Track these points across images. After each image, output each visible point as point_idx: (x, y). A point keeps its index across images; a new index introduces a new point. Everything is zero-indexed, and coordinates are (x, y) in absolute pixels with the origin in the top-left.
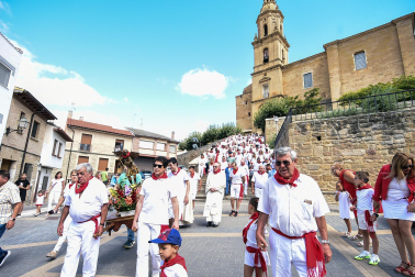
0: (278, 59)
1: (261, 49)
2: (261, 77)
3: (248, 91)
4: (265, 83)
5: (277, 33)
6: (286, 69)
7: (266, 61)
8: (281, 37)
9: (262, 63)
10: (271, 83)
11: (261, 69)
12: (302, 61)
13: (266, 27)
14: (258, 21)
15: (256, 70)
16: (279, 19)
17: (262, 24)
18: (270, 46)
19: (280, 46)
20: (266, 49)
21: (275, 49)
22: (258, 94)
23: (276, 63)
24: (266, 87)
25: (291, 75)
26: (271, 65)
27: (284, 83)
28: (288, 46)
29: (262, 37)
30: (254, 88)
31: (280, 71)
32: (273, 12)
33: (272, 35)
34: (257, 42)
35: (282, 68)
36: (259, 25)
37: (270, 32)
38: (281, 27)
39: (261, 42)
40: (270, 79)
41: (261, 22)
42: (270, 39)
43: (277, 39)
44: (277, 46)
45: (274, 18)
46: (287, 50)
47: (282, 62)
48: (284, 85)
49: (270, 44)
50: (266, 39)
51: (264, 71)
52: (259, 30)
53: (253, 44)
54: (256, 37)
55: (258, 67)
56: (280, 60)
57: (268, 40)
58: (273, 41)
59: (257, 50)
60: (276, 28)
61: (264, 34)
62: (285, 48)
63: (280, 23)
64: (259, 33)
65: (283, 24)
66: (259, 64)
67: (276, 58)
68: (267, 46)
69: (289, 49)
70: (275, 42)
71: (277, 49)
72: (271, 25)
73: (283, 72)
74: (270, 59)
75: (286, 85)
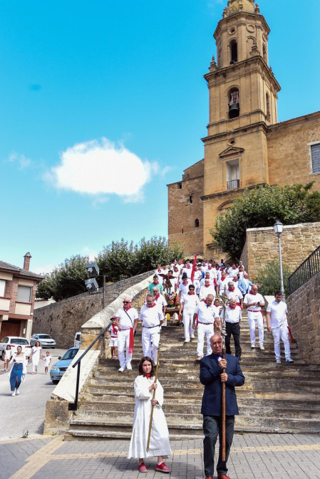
0: (259, 112)
1: (224, 88)
2: (223, 146)
3: (196, 174)
4: (232, 158)
5: (257, 60)
6: (274, 132)
7: (234, 113)
8: (264, 67)
9: (225, 117)
10: (244, 160)
11: (223, 129)
12: (306, 118)
13: (234, 46)
14: (217, 33)
15: (214, 132)
16: (261, 33)
17: (226, 38)
18: (243, 83)
19: (264, 86)
20: (234, 90)
21: (254, 91)
22: (217, 180)
23: (254, 119)
24: (233, 167)
25: (286, 145)
26: (243, 122)
27: (271, 161)
28: (276, 87)
29: (226, 64)
30: (207, 168)
31: (263, 135)
32: (249, 16)
33: (247, 63)
34: (216, 75)
35: (267, 130)
36: (219, 42)
37: (243, 55)
38: (264, 49)
39: (225, 76)
40: (242, 151)
41: (225, 34)
42: (242, 70)
43: (256, 71)
44: (257, 84)
45: (250, 29)
46: (275, 96)
47: (266, 118)
48: (270, 164)
49: (243, 79)
50: (233, 69)
51: (230, 133)
52: (220, 51)
53: (207, 77)
54: (213, 65)
55: (217, 124)
56: (262, 113)
57: (237, 72)
58: (250, 74)
59: (216, 91)
60: (255, 49)
61: (230, 60)
62: (271, 90)
63: (262, 41)
64: (219, 57)
65: (267, 44)
66: (218, 120)
67: (254, 109)
68: (236, 83)
69: (278, 94)
70: (252, 76)
71: (257, 91)
72: (244, 43)
73: (268, 139)
74: (243, 111)
75: (274, 165)
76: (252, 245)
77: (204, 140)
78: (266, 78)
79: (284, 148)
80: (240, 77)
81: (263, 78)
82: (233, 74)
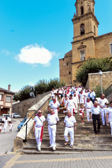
0: (92, 32)
1: (79, 24)
2: (79, 45)
3: (69, 55)
4: (82, 49)
5: (91, 13)
6: (97, 39)
7: (82, 33)
8: (93, 16)
9: (79, 34)
10: (86, 50)
11: (79, 39)
12: (109, 34)
13: (82, 8)
14: (76, 4)
15: (75, 40)
16: (92, 4)
17: (79, 6)
18: (85, 22)
19: (93, 23)
20: (82, 25)
21: (90, 25)
22: (77, 57)
23: (90, 35)
24: (82, 52)
25: (101, 44)
26: (86, 36)
27: (96, 50)
28: (98, 23)
29: (79, 15)
30: (73, 53)
31: (93, 41)
33: (87, 14)
34: (76, 19)
35: (95, 39)
36: (77, 7)
37: (85, 12)
38: (93, 9)
39: (79, 19)
40: (86, 46)
41: (79, 4)
42: (85, 17)
43: (90, 17)
44: (91, 22)
45: (88, 2)
46: (97, 27)
47: (94, 34)
48: (96, 51)
49: (86, 21)
50: (82, 17)
51: (81, 40)
52: (77, 11)
53: (73, 20)
54: (75, 16)
55: (76, 37)
56: (93, 33)
57: (83, 18)
58: (88, 19)
59: (76, 25)
60: (90, 9)
61: (81, 14)
62: (96, 24)
63: (92, 7)
64: (77, 13)
65: (94, 8)
66: (77, 35)
67: (90, 31)
68: (83, 22)
69: (98, 26)
70: (89, 19)
71: (91, 25)
72: (86, 7)
73: (95, 42)
74: (86, 32)
75: (97, 51)
76: (90, 79)
77: (72, 43)
78: (94, 20)
79: (101, 45)
80: (85, 20)
81: (93, 20)
82: (82, 19)
